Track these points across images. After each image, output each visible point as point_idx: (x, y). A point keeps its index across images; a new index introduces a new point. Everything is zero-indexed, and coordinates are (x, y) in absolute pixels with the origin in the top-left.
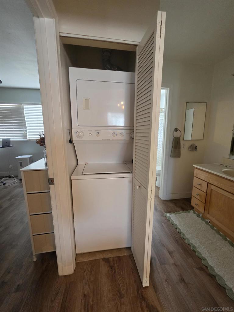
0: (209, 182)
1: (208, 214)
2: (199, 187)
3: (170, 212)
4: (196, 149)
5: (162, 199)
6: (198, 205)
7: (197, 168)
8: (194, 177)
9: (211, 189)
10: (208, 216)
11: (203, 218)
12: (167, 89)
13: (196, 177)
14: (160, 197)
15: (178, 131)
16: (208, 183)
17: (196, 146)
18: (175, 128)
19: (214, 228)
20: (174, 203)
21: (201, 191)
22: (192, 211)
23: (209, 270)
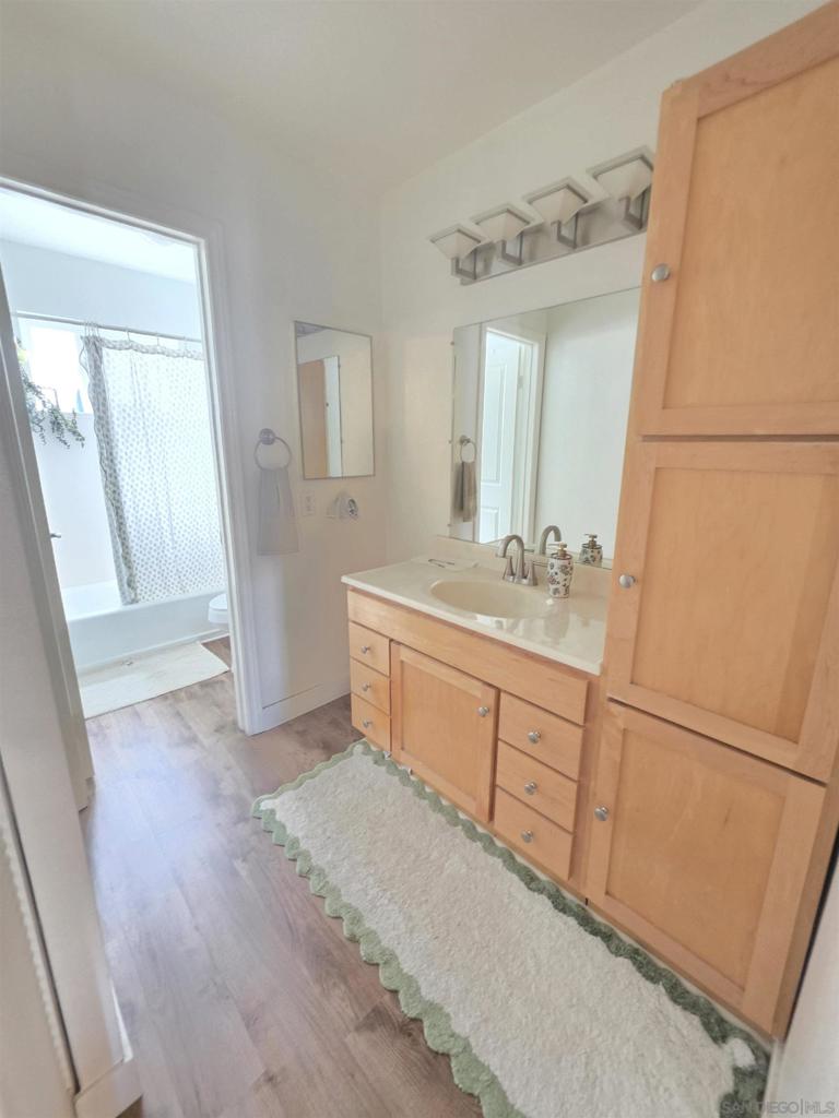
0: (392, 637)
1: (403, 749)
2: (366, 658)
3: (273, 788)
4: (352, 511)
5: (249, 731)
6: (371, 723)
7: (355, 590)
8: (351, 624)
9: (402, 662)
10: (403, 757)
11: (393, 766)
12: (198, 244)
13: (354, 622)
14: (240, 725)
15: (278, 444)
16: (391, 640)
17: (353, 501)
18: (260, 429)
19: (423, 789)
20: (298, 732)
21: (376, 673)
22: (358, 748)
23: (402, 1003)
